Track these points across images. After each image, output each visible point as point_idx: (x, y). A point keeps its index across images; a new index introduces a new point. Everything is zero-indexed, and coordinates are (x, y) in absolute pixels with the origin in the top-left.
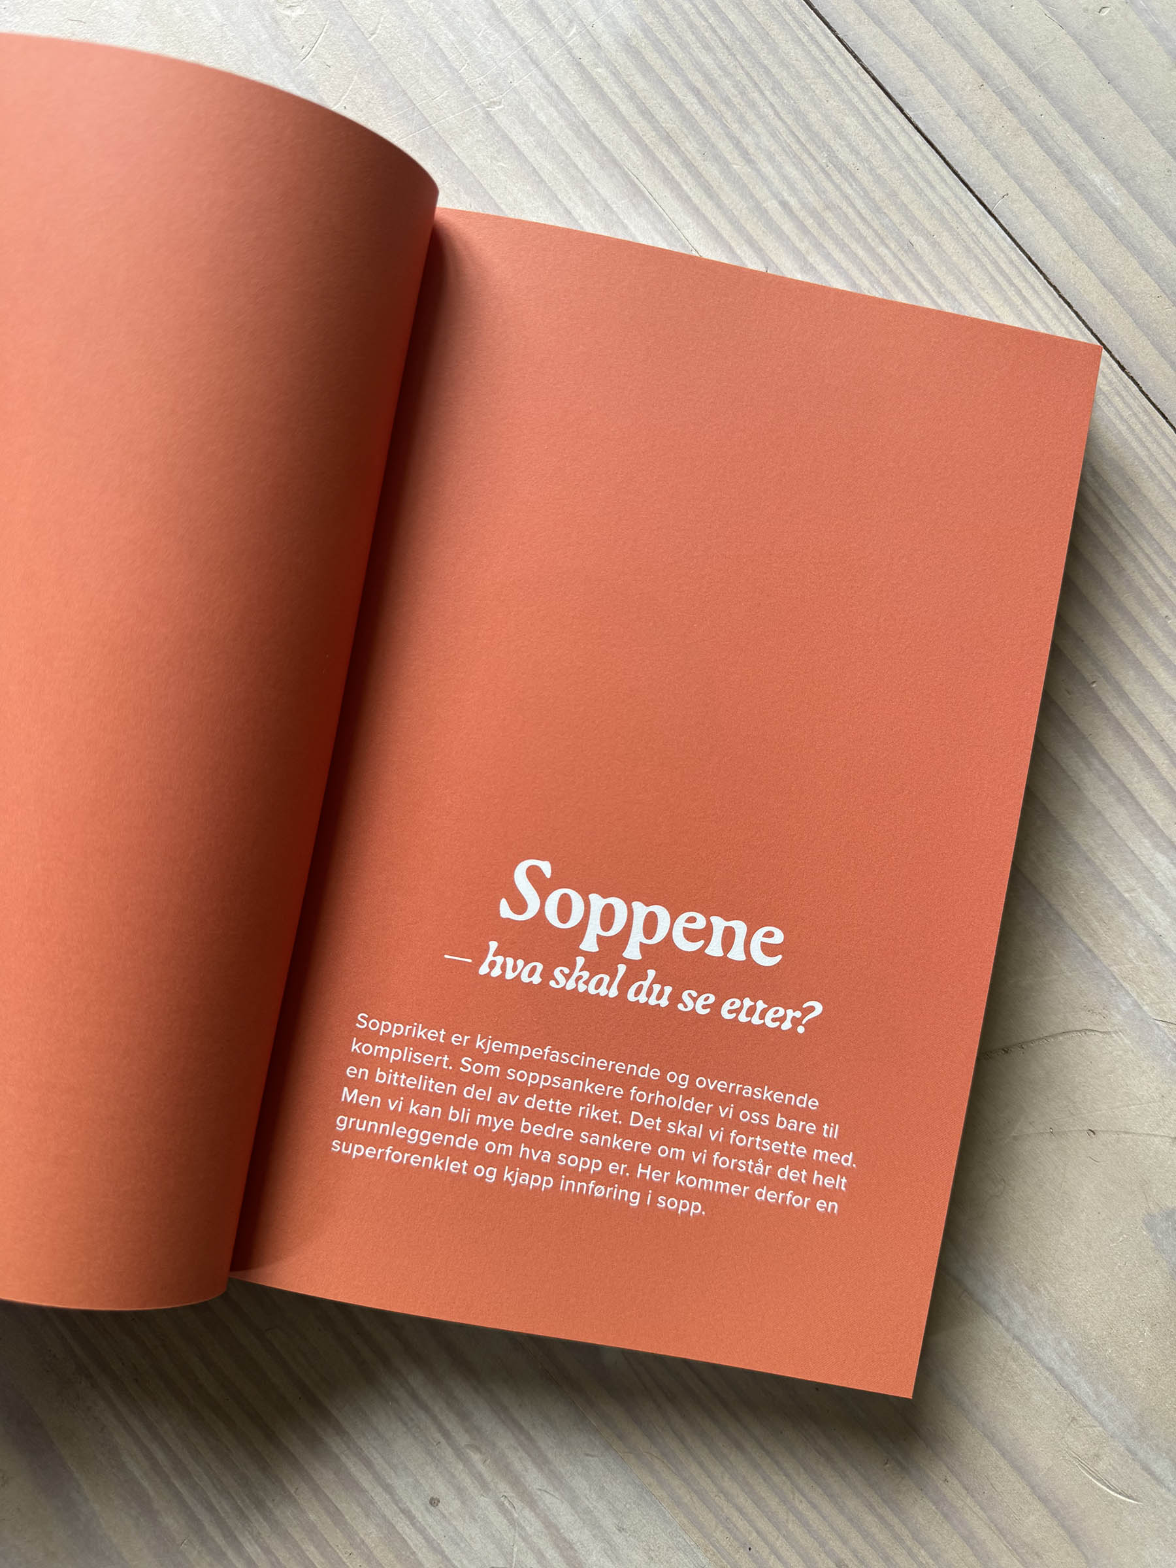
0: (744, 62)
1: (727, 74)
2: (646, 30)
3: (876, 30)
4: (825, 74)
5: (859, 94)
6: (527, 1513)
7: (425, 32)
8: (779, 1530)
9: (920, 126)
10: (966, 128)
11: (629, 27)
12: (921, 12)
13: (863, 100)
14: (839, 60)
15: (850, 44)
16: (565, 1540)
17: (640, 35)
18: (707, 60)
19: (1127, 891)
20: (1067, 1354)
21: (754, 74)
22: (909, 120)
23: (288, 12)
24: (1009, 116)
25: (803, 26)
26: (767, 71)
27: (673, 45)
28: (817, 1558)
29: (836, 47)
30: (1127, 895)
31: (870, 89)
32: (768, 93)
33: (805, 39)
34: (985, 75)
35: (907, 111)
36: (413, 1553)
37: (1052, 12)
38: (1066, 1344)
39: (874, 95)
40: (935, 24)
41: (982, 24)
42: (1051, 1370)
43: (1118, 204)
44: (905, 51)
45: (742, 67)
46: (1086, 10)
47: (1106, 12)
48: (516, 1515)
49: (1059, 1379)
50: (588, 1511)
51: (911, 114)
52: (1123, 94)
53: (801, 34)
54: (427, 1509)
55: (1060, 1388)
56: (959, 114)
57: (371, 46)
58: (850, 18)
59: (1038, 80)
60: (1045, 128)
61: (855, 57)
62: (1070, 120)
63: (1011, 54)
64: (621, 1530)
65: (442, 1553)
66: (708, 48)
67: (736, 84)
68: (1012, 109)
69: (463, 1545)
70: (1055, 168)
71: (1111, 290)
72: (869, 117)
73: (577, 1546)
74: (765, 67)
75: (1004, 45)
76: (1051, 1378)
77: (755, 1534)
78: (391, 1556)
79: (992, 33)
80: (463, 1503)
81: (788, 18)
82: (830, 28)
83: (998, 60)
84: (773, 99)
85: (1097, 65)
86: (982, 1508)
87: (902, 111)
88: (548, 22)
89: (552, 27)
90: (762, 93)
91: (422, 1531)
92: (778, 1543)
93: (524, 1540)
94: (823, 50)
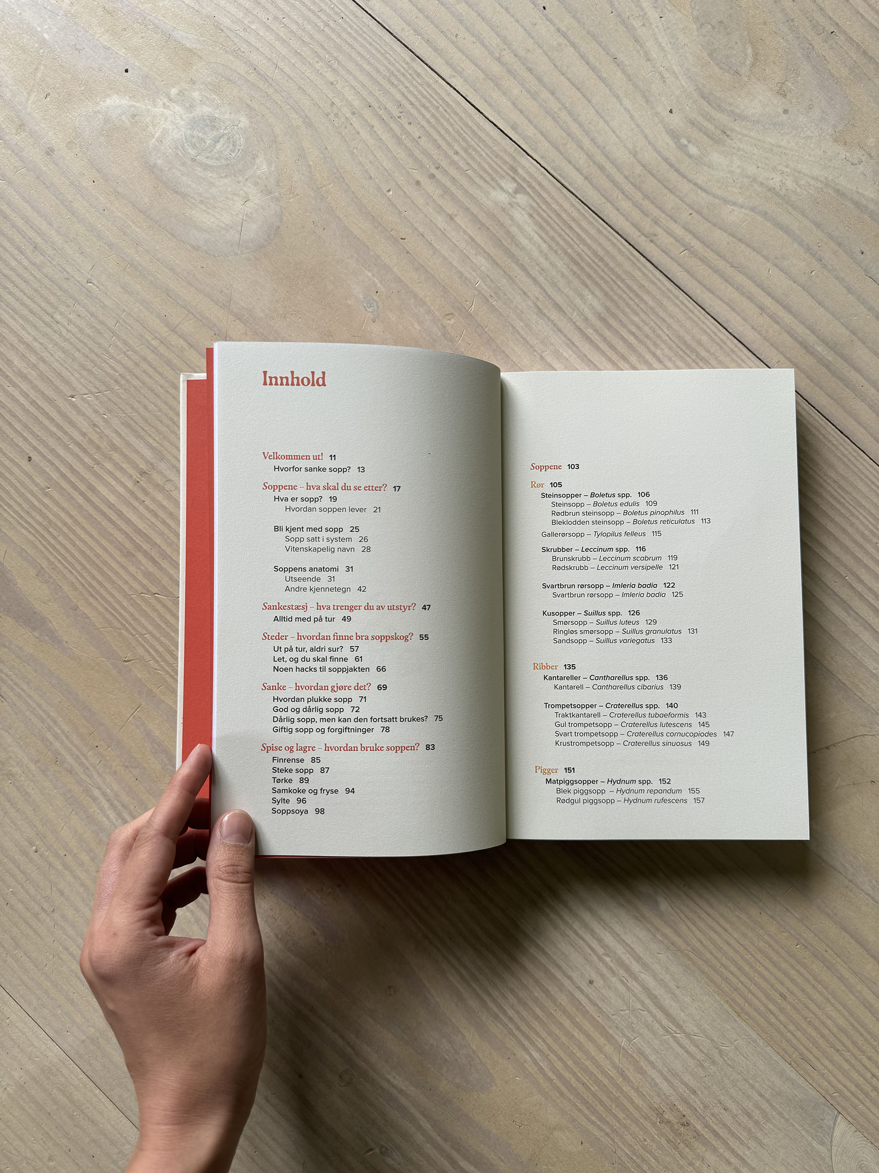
0: (653, 317)
1: (646, 324)
2: (608, 309)
3: (711, 295)
4: (690, 318)
5: (706, 325)
6: (634, 983)
7: (509, 323)
8: (751, 981)
9: (736, 336)
10: (756, 334)
11: (600, 309)
12: (730, 284)
13: (708, 327)
14: (695, 311)
15: (699, 303)
16: (653, 994)
17: (605, 311)
18: (636, 319)
19: (874, 670)
20: (875, 886)
21: (658, 323)
22: (730, 333)
23: (449, 322)
24: (775, 326)
25: (677, 298)
26: (664, 321)
27: (620, 314)
28: (771, 993)
29: (694, 306)
31: (711, 322)
32: (665, 330)
33: (679, 304)
34: (762, 309)
35: (729, 330)
36: (584, 1007)
37: (789, 277)
38: (874, 882)
39: (713, 324)
40: (737, 289)
41: (758, 286)
42: (868, 895)
43: (830, 359)
44: (725, 303)
45: (652, 320)
46: (805, 273)
47: (813, 273)
48: (629, 985)
49: (873, 899)
50: (662, 980)
51: (731, 331)
52: (827, 309)
53: (677, 302)
54: (588, 986)
55: (874, 903)
56: (753, 328)
57: (487, 333)
58: (698, 291)
59: (787, 308)
60: (793, 329)
61: (702, 308)
62: (803, 323)
63: (773, 298)
64: (678, 987)
65: (597, 1005)
66: (636, 314)
67: (651, 328)
68: (777, 322)
69: (606, 1001)
70: (799, 346)
71: (832, 398)
72: (712, 335)
73: (659, 997)
74: (662, 319)
75: (769, 294)
76: (869, 898)
77: (740, 984)
78: (574, 1009)
79: (763, 289)
80: (604, 981)
81: (670, 295)
82: (689, 297)
83: (768, 301)
84: (667, 332)
85: (813, 297)
86: (845, 963)
87: (727, 330)
88: (564, 311)
89: (565, 314)
90: (663, 331)
91: (587, 996)
92: (752, 987)
93: (634, 996)
94: (687, 307)
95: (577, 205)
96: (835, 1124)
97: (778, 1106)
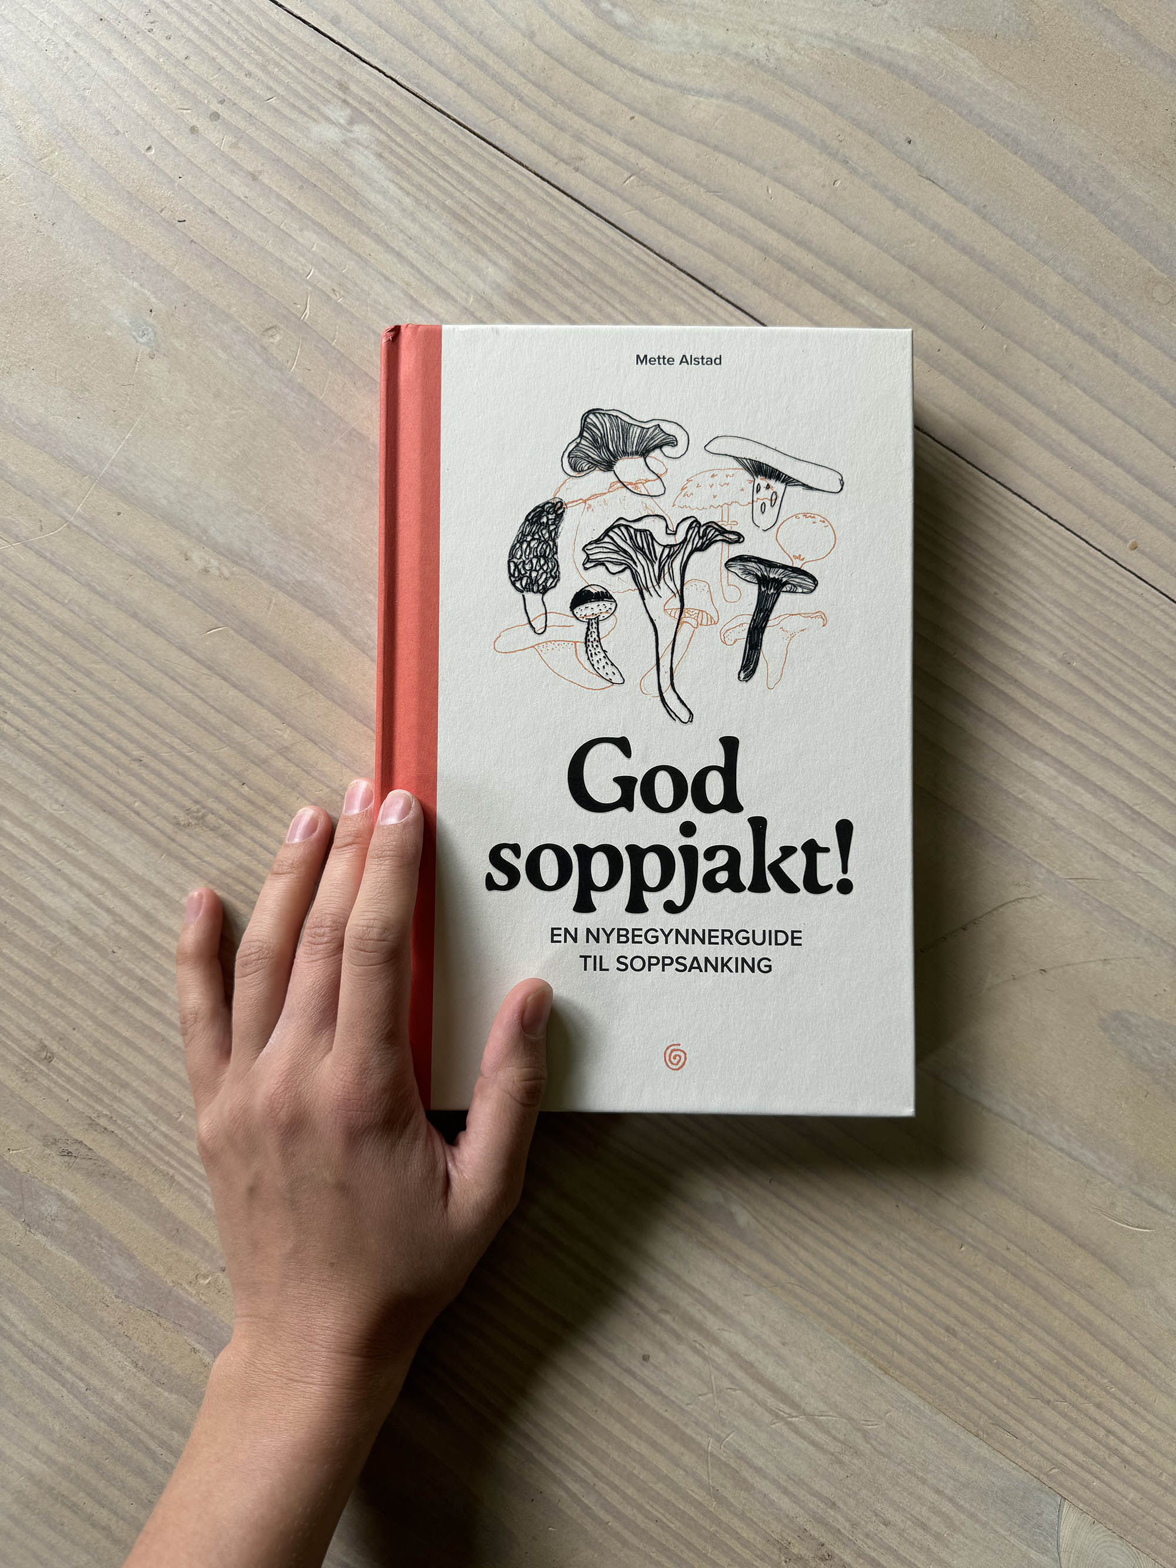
0: (594, 288)
1: (586, 300)
2: (522, 286)
3: (681, 240)
4: (654, 281)
5: (682, 289)
6: (714, 1348)
7: (369, 328)
8: (897, 1315)
9: (730, 298)
10: (762, 292)
11: (509, 286)
12: (709, 219)
13: (685, 292)
14: (661, 269)
15: (666, 256)
16: (746, 1362)
17: (519, 290)
18: (569, 294)
19: (1020, 793)
20: (1070, 1135)
21: (605, 296)
22: (721, 297)
23: (271, 340)
24: (789, 274)
25: (629, 252)
26: (613, 291)
27: (543, 290)
28: (931, 1329)
29: (656, 261)
30: (1020, 796)
32: (617, 306)
33: (633, 261)
34: (765, 250)
35: (717, 291)
36: (641, 1399)
37: (801, 194)
38: (1067, 1129)
39: (691, 286)
40: (721, 225)
41: (753, 216)
42: (1061, 1150)
43: (883, 314)
44: (705, 250)
45: (594, 292)
46: (824, 186)
47: (838, 183)
48: (706, 1353)
49: (1070, 1155)
50: (757, 1337)
51: (721, 293)
52: (866, 237)
53: (629, 258)
54: (642, 1364)
55: (1072, 1161)
56: (755, 283)
57: (335, 349)
58: (661, 238)
59: (803, 244)
60: (817, 276)
61: (671, 263)
62: (833, 265)
63: (780, 231)
64: (784, 1344)
65: (661, 1394)
66: (568, 286)
67: (594, 305)
68: (790, 269)
69: (674, 1384)
70: (831, 301)
72: (693, 303)
73: (756, 1364)
74: (610, 288)
75: (772, 226)
76: (1063, 1155)
77: (881, 1323)
78: (626, 1405)
79: (763, 220)
80: (667, 1353)
81: (618, 250)
82: (649, 248)
83: (772, 238)
84: (622, 309)
85: (842, 222)
86: (1040, 1263)
87: (714, 292)
88: (453, 298)
89: (456, 301)
90: (614, 307)
91: (643, 1382)
92: (900, 1325)
93: (717, 1369)
94: (648, 265)
95: (450, 128)
96: (1059, 1517)
97: (967, 1506)
